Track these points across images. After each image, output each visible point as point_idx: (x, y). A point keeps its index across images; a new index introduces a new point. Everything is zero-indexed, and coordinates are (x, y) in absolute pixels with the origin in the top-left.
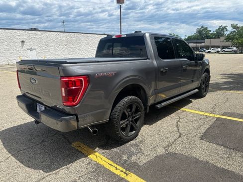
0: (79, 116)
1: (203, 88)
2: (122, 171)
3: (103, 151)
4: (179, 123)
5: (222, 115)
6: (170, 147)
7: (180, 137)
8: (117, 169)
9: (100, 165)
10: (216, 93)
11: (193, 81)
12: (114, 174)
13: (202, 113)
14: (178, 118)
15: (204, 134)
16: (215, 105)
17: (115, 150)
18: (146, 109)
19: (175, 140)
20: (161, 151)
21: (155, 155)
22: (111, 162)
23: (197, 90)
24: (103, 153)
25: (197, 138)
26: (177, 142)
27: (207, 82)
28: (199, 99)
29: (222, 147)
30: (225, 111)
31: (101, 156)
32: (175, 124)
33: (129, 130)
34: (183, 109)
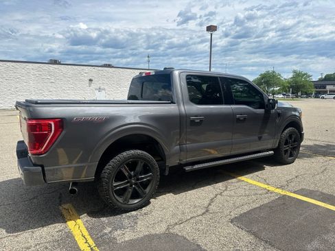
0: (45, 168)
1: (286, 151)
2: (90, 246)
3: (89, 218)
4: (219, 196)
5: (295, 192)
6: (177, 226)
7: (203, 214)
8: (86, 242)
9: (72, 234)
10: (313, 160)
11: (260, 138)
12: (78, 248)
13: (266, 186)
14: (224, 189)
15: (241, 215)
16: (296, 177)
17: (104, 219)
18: (162, 170)
19: (191, 218)
20: (160, 229)
21: (147, 233)
22: (86, 233)
23: (272, 152)
24: (87, 221)
25: (225, 220)
26: (192, 221)
27: (294, 141)
28: (278, 167)
29: (252, 237)
30: (304, 187)
31: (82, 225)
32: (212, 196)
33: (129, 196)
34: (242, 178)
